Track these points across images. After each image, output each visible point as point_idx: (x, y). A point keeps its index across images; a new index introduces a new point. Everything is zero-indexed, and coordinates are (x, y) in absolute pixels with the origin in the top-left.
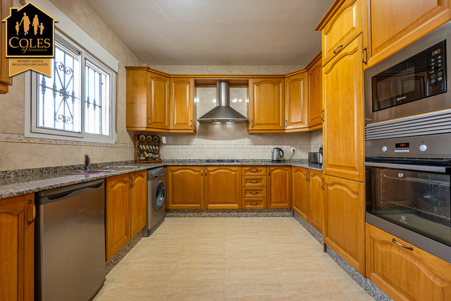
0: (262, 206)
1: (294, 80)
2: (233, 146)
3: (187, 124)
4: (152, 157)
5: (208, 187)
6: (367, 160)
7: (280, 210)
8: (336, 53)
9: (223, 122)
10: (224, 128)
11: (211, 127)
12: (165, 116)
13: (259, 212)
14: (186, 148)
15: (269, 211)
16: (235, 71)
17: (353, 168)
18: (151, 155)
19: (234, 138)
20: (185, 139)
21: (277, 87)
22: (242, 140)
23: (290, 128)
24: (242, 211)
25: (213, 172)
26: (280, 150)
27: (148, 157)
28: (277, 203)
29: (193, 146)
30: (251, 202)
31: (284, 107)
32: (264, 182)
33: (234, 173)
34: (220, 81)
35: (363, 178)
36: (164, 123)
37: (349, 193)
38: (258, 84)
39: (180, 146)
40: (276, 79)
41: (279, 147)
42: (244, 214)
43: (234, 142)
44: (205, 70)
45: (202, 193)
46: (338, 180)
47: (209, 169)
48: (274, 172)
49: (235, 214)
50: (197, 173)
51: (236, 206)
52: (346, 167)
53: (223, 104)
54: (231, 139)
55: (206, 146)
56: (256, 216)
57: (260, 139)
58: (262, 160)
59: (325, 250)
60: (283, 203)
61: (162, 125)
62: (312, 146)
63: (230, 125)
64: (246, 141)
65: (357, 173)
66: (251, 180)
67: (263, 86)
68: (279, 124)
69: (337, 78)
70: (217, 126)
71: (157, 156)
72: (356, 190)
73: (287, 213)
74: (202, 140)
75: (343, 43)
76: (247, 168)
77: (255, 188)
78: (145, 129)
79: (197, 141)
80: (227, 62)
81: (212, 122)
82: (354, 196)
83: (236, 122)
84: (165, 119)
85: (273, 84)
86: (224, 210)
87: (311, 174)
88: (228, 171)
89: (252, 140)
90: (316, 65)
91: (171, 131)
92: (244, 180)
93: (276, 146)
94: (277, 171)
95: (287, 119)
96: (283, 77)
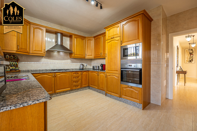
0: (79, 87)
1: (89, 40)
2: (63, 63)
3: (41, 51)
4: (14, 69)
5: (56, 82)
6: (121, 68)
7: (85, 87)
8: (112, 38)
9: (59, 52)
10: (59, 55)
11: (52, 53)
12: (27, 45)
13: (77, 90)
14: (37, 64)
15: (81, 89)
16: (65, 30)
17: (117, 71)
18: (14, 68)
19: (64, 59)
20: (37, 59)
21: (83, 41)
22: (67, 60)
23: (87, 57)
24: (72, 90)
25: (59, 75)
26: (83, 65)
27: (12, 69)
28: (84, 85)
29: (42, 63)
30: (75, 86)
31: (85, 49)
32: (80, 77)
33: (69, 75)
34: (58, 33)
35: (120, 73)
36: (27, 49)
37: (116, 77)
38: (76, 38)
39: (33, 63)
40: (83, 38)
41: (83, 64)
42: (72, 92)
43: (63, 61)
44: (49, 24)
45: (53, 86)
46: (112, 74)
47: (57, 74)
48: (83, 73)
49: (69, 92)
50: (50, 76)
51: (69, 89)
52: (115, 71)
53: (59, 43)
54: (62, 60)
55: (49, 63)
56: (77, 91)
57: (75, 60)
58: (75, 69)
59: (106, 96)
60: (86, 84)
61: (25, 50)
62: (92, 64)
63: (62, 53)
64: (69, 61)
65: (118, 72)
66: (75, 77)
67: (78, 39)
68: (83, 55)
69: (112, 45)
70: (55, 53)
71: (17, 68)
72: (118, 76)
73: (87, 88)
74: (47, 60)
75: (115, 36)
76: (74, 73)
77: (77, 80)
78: (15, 52)
79: (44, 60)
80: (61, 24)
81: (53, 51)
82: (117, 78)
83: (65, 53)
84: (27, 47)
85: (82, 39)
86: (63, 92)
87: (100, 73)
88: (66, 74)
89: (72, 61)
90: (98, 37)
91: (30, 54)
92: (72, 77)
93: (82, 63)
94: (84, 73)
95: (86, 53)
96: (85, 37)
